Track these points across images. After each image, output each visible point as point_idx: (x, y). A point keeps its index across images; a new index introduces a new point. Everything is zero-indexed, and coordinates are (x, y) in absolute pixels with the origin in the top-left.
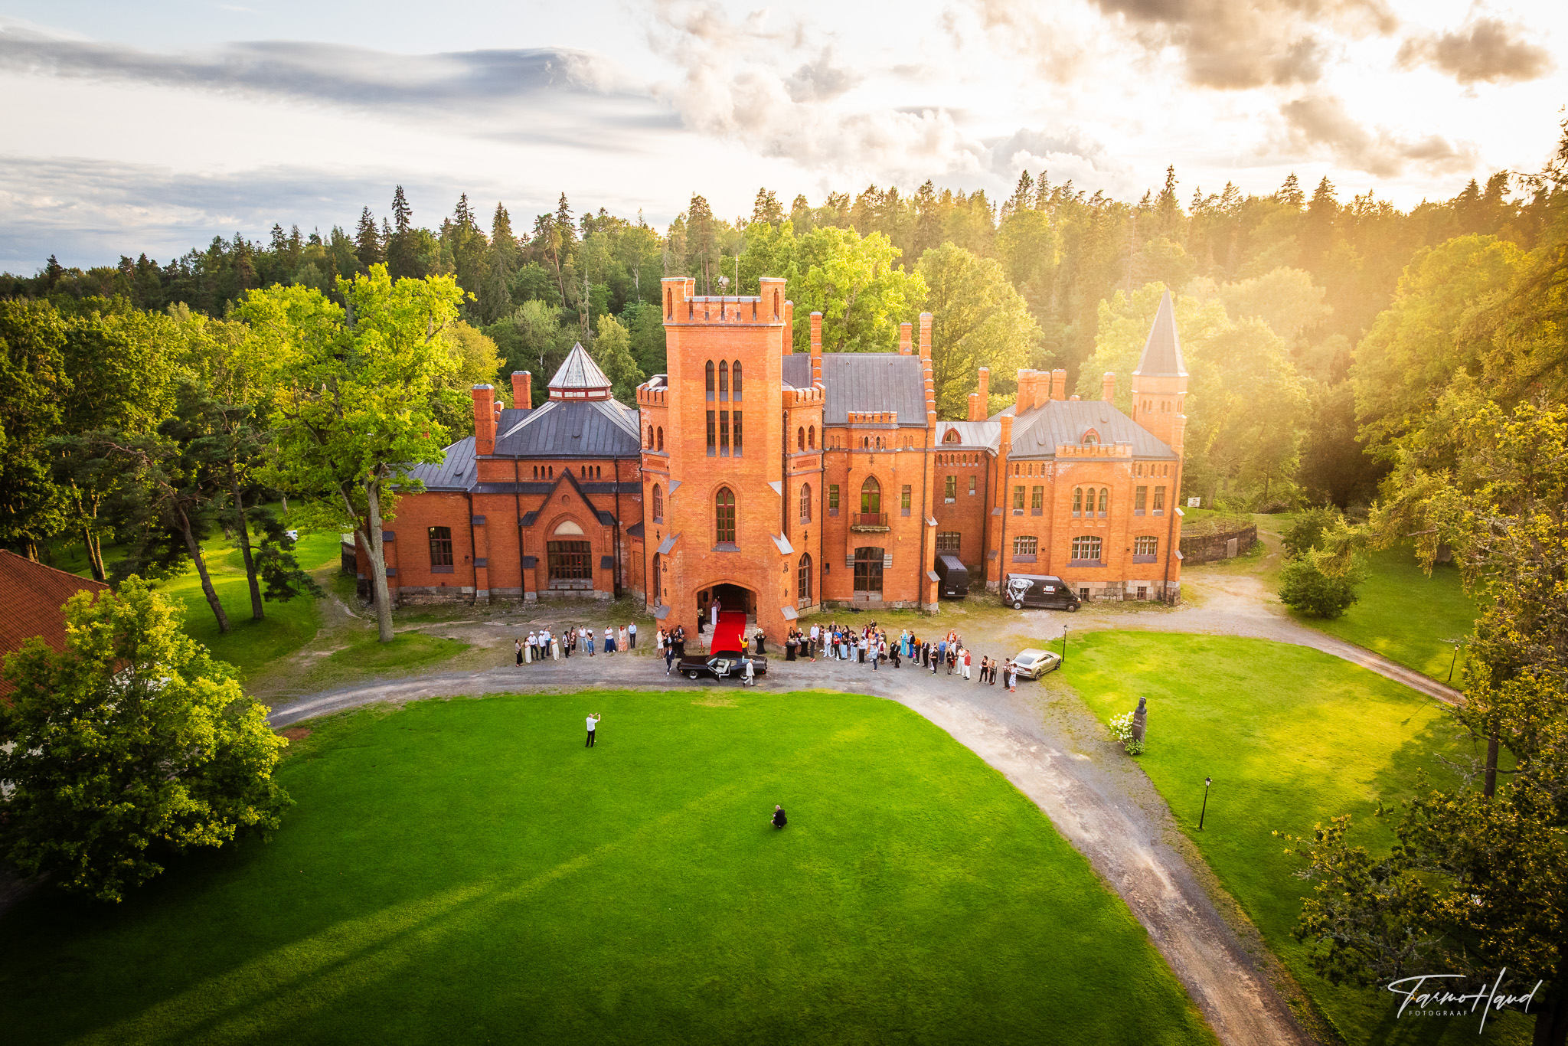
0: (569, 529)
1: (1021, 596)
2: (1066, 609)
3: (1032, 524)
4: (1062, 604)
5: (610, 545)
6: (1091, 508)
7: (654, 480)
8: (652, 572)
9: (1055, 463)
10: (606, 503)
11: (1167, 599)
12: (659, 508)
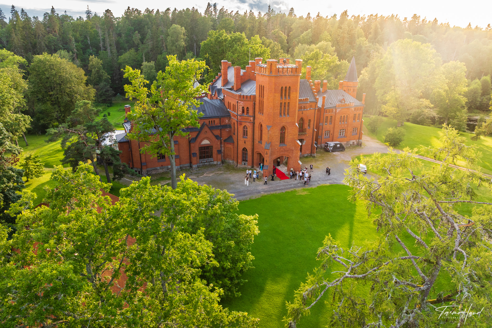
0: (206, 142)
1: (331, 149)
2: (342, 151)
3: (329, 127)
4: (341, 150)
5: (219, 146)
6: (343, 121)
7: (244, 124)
8: (241, 154)
9: (336, 109)
10: (217, 132)
11: (359, 145)
12: (245, 133)
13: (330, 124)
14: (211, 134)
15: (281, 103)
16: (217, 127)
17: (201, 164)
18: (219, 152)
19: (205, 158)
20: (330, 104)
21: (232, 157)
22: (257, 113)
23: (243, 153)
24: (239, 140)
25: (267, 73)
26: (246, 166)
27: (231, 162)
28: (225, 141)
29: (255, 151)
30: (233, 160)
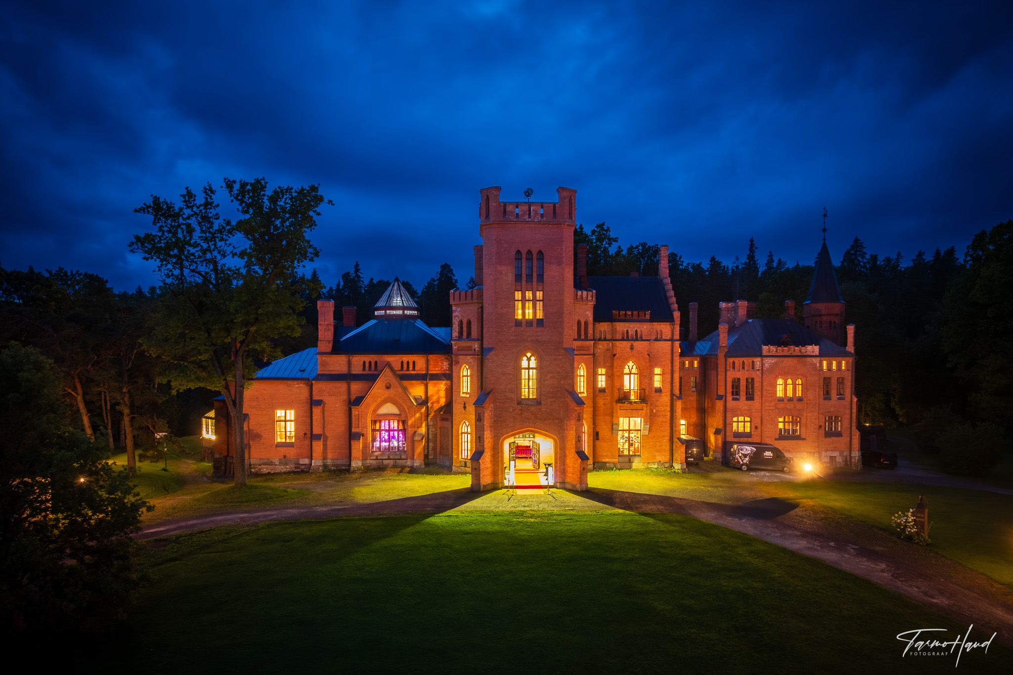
0: (389, 410)
1: (746, 461)
3: (746, 407)
5: (421, 422)
7: (462, 362)
8: (459, 438)
9: (762, 360)
10: (419, 390)
11: (852, 465)
12: (465, 384)
14: (400, 390)
15: (518, 292)
16: (419, 377)
17: (374, 462)
18: (420, 435)
20: (745, 349)
23: (463, 437)
24: (453, 404)
27: (447, 463)
28: (438, 411)
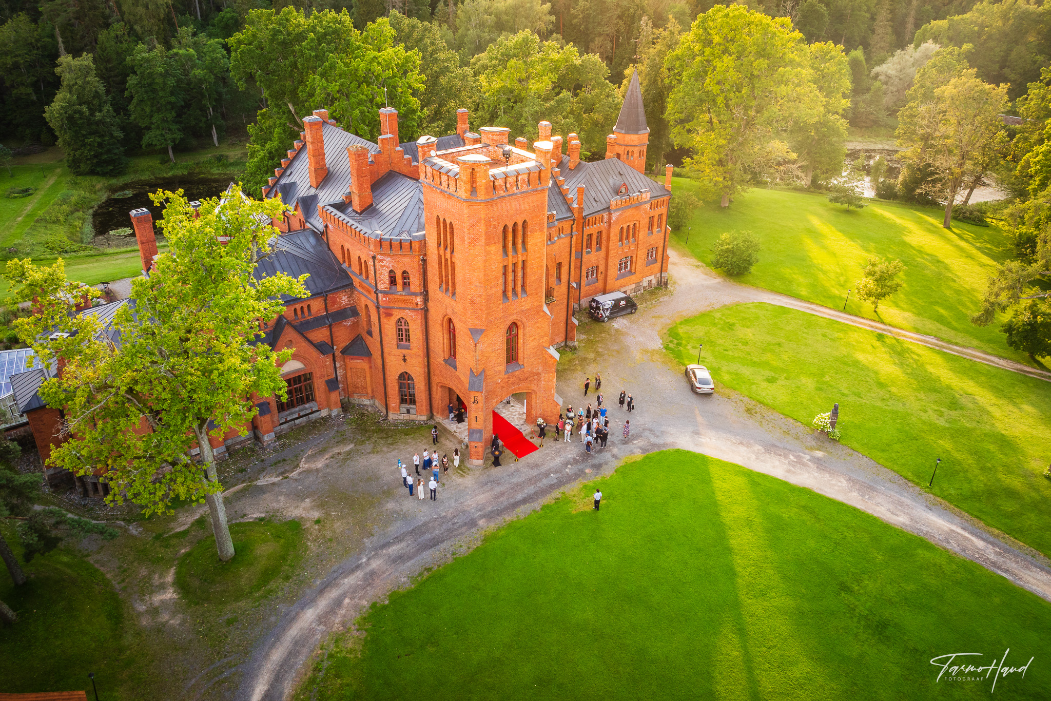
1: (608, 313)
3: (596, 258)
5: (331, 370)
6: (627, 238)
7: (397, 314)
8: (397, 388)
9: (610, 214)
10: (320, 335)
11: (663, 284)
12: (403, 335)
13: (597, 250)
14: (304, 344)
15: (505, 267)
16: (318, 322)
17: (285, 426)
18: (332, 384)
19: (293, 406)
20: (594, 203)
21: (369, 390)
22: (433, 287)
23: (401, 386)
24: (386, 355)
25: (463, 193)
26: (412, 417)
27: (367, 402)
28: (344, 352)
29: (435, 379)
30: (372, 397)
